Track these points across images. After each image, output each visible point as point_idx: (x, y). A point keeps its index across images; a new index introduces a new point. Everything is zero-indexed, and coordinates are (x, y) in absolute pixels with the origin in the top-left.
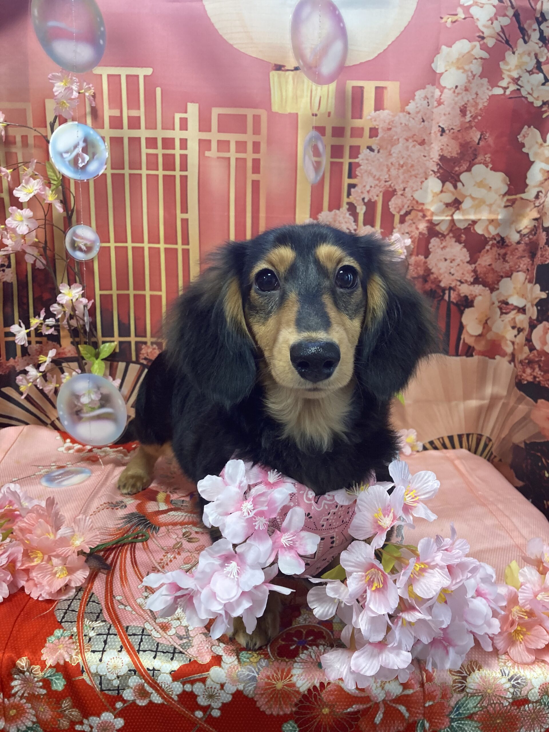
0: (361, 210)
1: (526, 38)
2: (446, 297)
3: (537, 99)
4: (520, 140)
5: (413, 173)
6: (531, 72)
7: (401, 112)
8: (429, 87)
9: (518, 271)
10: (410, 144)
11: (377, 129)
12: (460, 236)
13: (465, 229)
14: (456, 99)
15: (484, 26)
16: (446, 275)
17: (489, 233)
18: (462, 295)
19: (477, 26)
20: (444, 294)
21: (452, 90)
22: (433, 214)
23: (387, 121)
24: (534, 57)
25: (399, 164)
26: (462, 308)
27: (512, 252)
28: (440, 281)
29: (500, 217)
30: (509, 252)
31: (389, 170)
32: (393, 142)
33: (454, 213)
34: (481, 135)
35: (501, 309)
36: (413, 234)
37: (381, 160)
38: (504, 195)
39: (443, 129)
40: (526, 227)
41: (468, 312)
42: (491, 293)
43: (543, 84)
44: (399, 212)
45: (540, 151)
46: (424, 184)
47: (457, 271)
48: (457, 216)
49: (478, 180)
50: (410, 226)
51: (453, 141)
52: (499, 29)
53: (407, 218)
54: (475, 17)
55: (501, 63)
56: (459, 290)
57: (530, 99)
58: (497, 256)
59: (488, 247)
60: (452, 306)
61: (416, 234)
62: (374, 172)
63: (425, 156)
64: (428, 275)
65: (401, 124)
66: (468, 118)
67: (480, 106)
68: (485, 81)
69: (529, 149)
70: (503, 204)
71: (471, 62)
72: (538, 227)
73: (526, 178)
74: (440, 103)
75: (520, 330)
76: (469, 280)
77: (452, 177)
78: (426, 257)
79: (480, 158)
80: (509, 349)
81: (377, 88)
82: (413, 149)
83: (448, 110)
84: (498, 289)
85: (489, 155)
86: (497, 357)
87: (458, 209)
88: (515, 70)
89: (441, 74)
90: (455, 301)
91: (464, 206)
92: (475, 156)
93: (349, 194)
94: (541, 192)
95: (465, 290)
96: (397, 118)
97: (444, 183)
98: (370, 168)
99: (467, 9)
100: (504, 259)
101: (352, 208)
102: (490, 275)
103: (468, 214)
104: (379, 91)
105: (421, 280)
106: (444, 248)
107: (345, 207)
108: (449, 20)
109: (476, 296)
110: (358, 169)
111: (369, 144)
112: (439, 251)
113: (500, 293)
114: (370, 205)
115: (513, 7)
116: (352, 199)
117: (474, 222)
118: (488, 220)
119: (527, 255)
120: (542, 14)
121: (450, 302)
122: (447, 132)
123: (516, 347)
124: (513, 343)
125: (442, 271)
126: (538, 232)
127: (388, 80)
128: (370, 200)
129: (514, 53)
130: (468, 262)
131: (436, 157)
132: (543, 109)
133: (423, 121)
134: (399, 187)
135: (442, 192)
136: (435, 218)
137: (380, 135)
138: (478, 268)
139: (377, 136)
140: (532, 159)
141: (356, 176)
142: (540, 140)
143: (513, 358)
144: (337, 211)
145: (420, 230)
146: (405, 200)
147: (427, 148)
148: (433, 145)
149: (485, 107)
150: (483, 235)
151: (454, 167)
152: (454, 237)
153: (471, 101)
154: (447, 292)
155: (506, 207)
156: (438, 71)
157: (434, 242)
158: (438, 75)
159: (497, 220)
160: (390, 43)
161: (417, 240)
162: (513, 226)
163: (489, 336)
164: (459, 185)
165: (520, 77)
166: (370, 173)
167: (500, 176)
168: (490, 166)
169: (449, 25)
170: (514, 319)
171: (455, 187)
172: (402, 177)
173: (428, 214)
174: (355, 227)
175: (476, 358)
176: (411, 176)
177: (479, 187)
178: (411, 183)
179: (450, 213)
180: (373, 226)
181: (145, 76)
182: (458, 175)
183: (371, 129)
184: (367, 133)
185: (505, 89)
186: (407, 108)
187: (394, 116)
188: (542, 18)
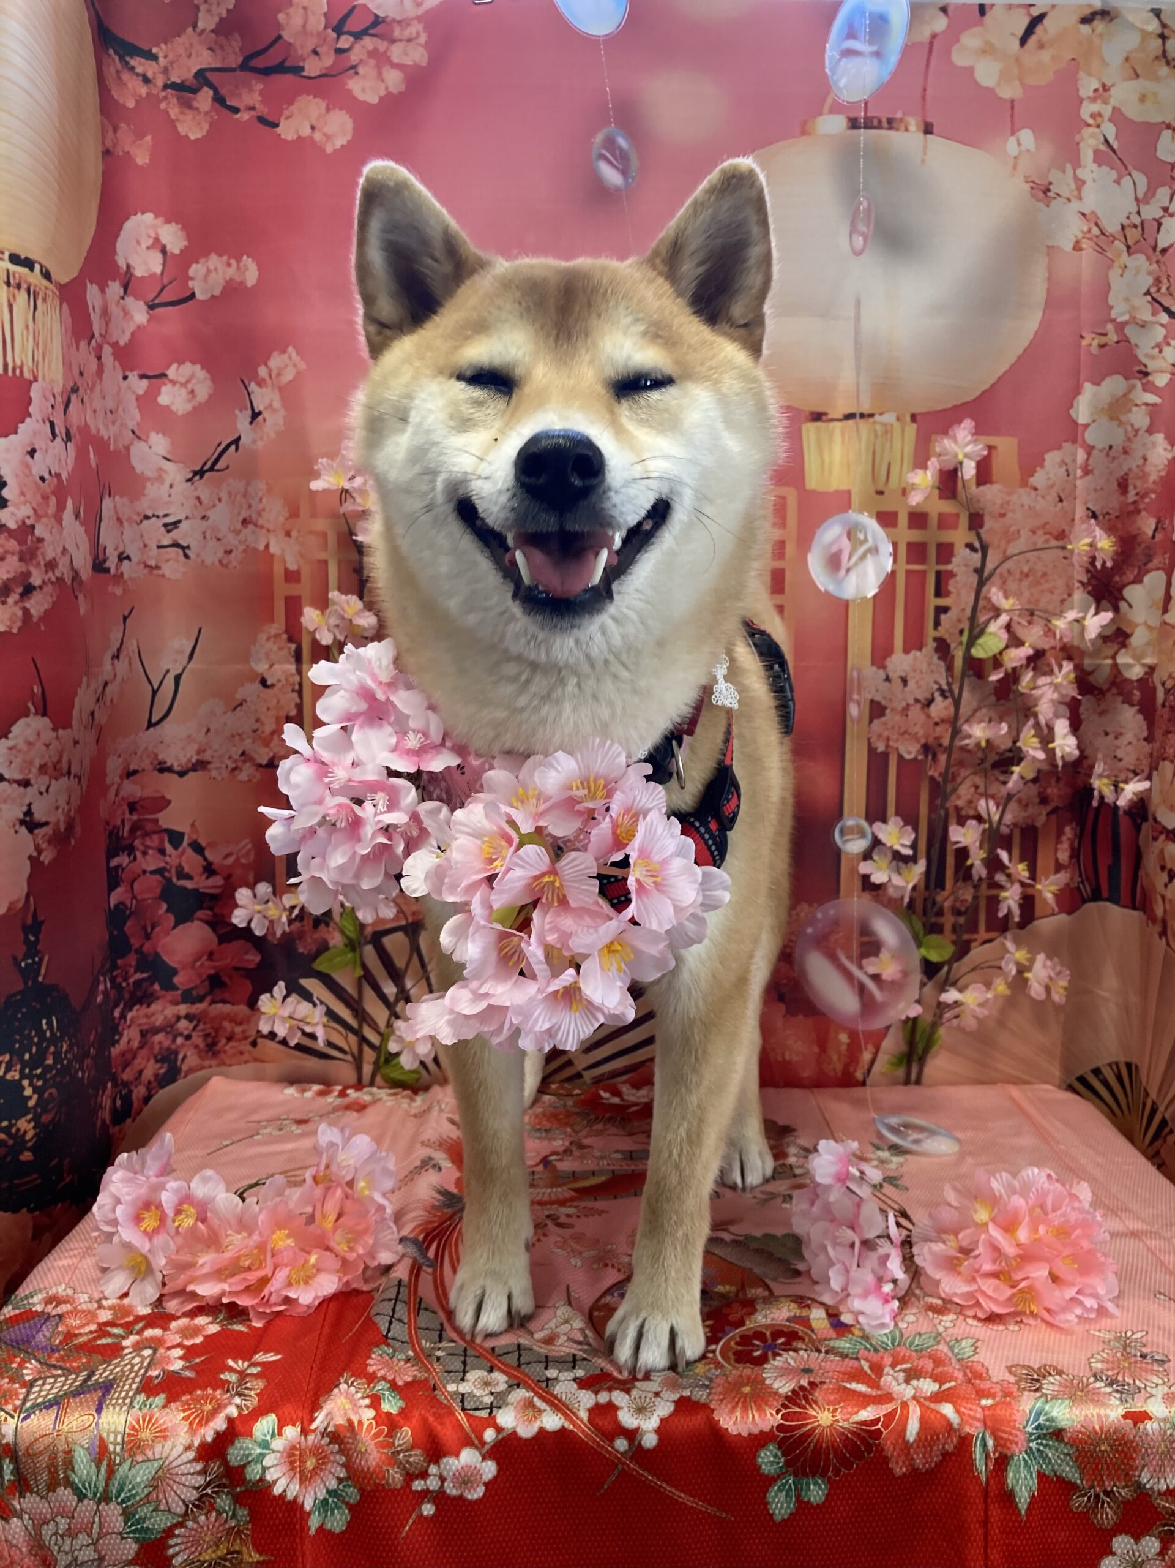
5: (1046, 586)
7: (1021, 486)
8: (1067, 446)
10: (1039, 539)
11: (983, 515)
12: (1131, 693)
13: (1138, 680)
14: (1111, 466)
15: (1147, 355)
18: (1133, 799)
19: (1136, 356)
21: (1105, 452)
22: (1083, 654)
23: (999, 502)
25: (1020, 573)
26: (1137, 821)
32: (1010, 536)
33: (1116, 653)
34: (1159, 523)
39: (1091, 514)
47: (1127, 754)
48: (1122, 659)
49: (1157, 599)
51: (1111, 533)
54: (1132, 342)
60: (1121, 815)
63: (1063, 559)
65: (1022, 506)
66: (1131, 496)
67: (1153, 477)
68: (1161, 435)
71: (1130, 411)
74: (1087, 471)
77: (1112, 593)
83: (1101, 482)
87: (1124, 645)
89: (1087, 426)
91: (1133, 641)
92: (1149, 558)
93: (937, 623)
96: (1014, 498)
97: (1097, 601)
99: (1120, 327)
101: (943, 648)
103: (1142, 654)
106: (1103, 713)
107: (931, 645)
108: (1095, 343)
110: (951, 582)
111: (969, 540)
112: (1095, 718)
116: (942, 632)
117: (1154, 670)
121: (1116, 808)
122: (1100, 518)
125: (1101, 754)
127: (998, 435)
130: (1144, 739)
131: (1085, 560)
136: (1088, 661)
137: (986, 526)
141: (947, 594)
144: (918, 653)
149: (1161, 478)
151: (1112, 579)
152: (1120, 694)
153: (1136, 470)
156: (1080, 422)
158: (1080, 429)
160: (1000, 374)
164: (1123, 605)
171: (1116, 609)
177: (1158, 609)
179: (1111, 653)
182: (1121, 590)
183: (972, 515)
184: (964, 521)
186: (1033, 481)
187: (1009, 494)
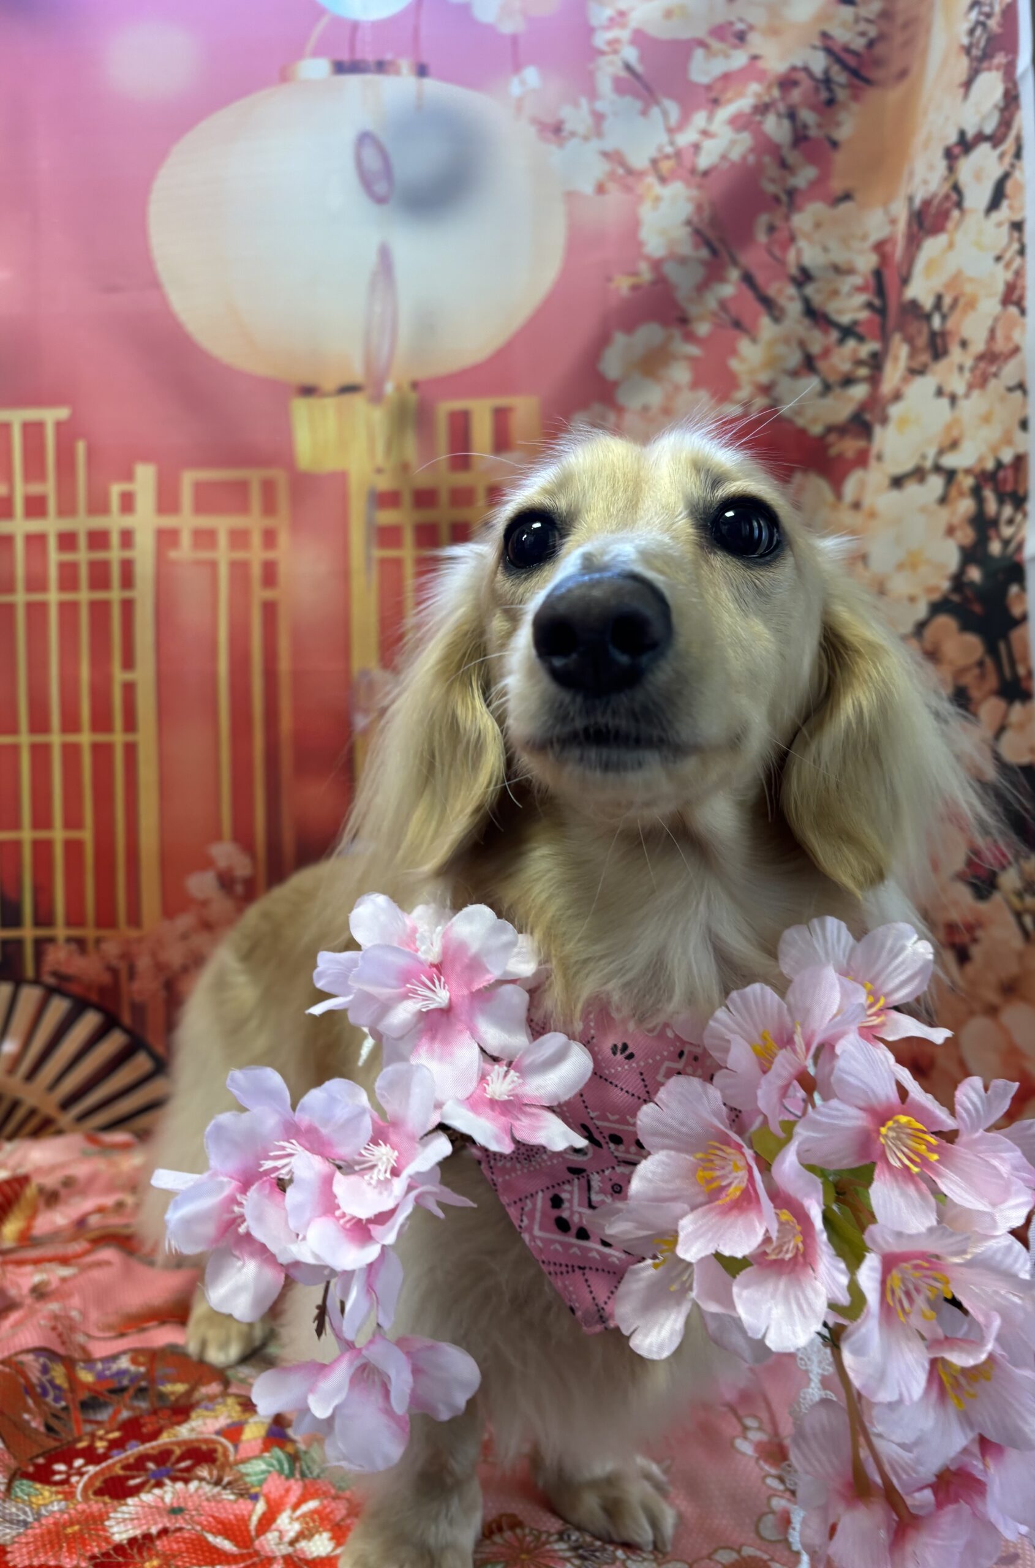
1: (775, 312)
3: (814, 421)
8: (596, 407)
11: (502, 488)
15: (687, 299)
19: (676, 299)
21: (638, 413)
24: (797, 347)
43: (822, 395)
45: (833, 517)
52: (713, 306)
54: (672, 283)
55: (730, 360)
57: (800, 422)
68: (703, 393)
81: (495, 410)
88: (760, 370)
89: (617, 383)
104: (501, 416)
115: (735, 264)
120: (803, 269)
127: (517, 395)
129: (753, 340)
132: (828, 441)
142: (830, 497)
156: (611, 377)
158: (611, 385)
165: (774, 383)
181: (57, 423)
185: (746, 405)
188: (804, 277)
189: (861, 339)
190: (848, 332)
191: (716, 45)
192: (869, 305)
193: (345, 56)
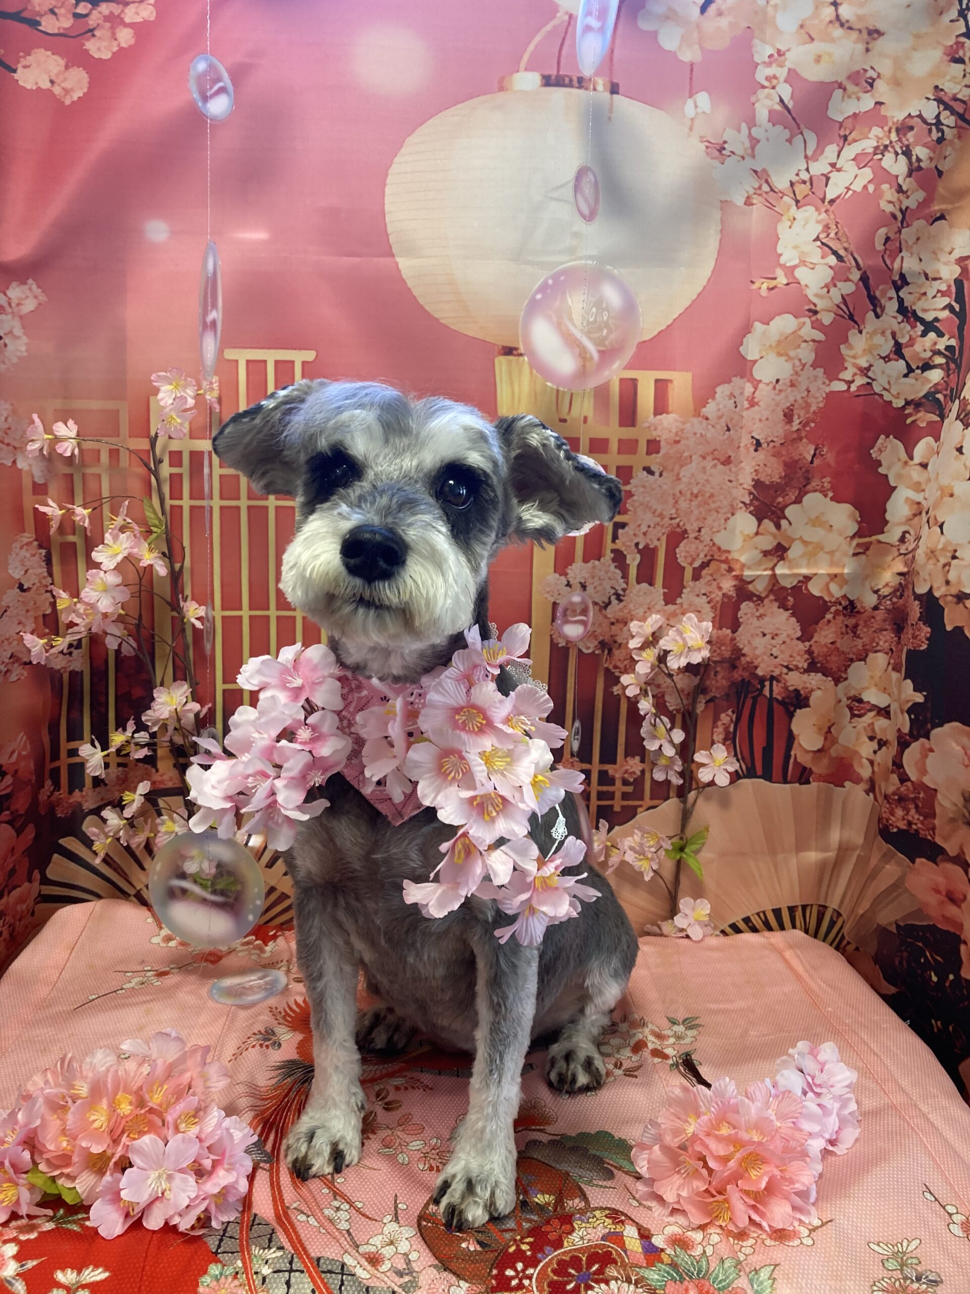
0: (633, 561)
1: (878, 310)
2: (766, 692)
3: (897, 396)
4: (874, 456)
5: (713, 506)
6: (886, 359)
7: (695, 416)
8: (736, 380)
9: (876, 652)
10: (709, 463)
11: (659, 442)
12: (785, 599)
13: (792, 588)
14: (778, 398)
15: (816, 295)
16: (765, 657)
17: (831, 595)
18: (791, 688)
19: (806, 296)
20: (763, 686)
21: (771, 386)
22: (743, 566)
23: (674, 430)
24: (890, 337)
25: (692, 493)
26: (792, 709)
27: (865, 622)
28: (756, 668)
29: (846, 571)
30: (861, 623)
31: (676, 502)
32: (683, 461)
33: (775, 565)
34: (816, 450)
35: (851, 709)
36: (713, 596)
37: (665, 487)
38: (853, 537)
39: (758, 441)
40: (887, 585)
41: (800, 714)
42: (836, 685)
43: (906, 376)
44: (691, 564)
45: (903, 472)
46: (729, 522)
47: (782, 652)
48: (780, 570)
49: (813, 517)
50: (708, 583)
51: (774, 459)
52: (838, 300)
53: (704, 572)
54: (803, 283)
55: (842, 347)
56: (786, 681)
57: (887, 397)
58: (844, 629)
59: (829, 616)
60: (775, 705)
61: (717, 596)
62: (654, 505)
63: (730, 481)
64: (738, 658)
65: (695, 434)
66: (795, 425)
67: (814, 408)
68: (820, 371)
69: (889, 468)
70: (851, 552)
71: (799, 346)
72: (906, 585)
73: (885, 511)
74: (753, 403)
75: (882, 744)
76: (800, 665)
77: (773, 513)
78: (734, 632)
79: (814, 483)
80: (865, 772)
81: (657, 381)
82: (714, 471)
83: (766, 414)
84: (846, 679)
85: (828, 479)
86: (847, 784)
87: (782, 558)
88: (863, 356)
89: (755, 362)
90: (780, 698)
91: (790, 554)
92: (808, 481)
93: (615, 538)
94: (908, 532)
95: (795, 680)
96: (688, 426)
97: (760, 521)
98: (647, 499)
99: (790, 271)
100: (854, 633)
101: (619, 558)
102: (834, 658)
103: (798, 566)
104: (661, 386)
105: (726, 665)
106: (761, 617)
107: (609, 555)
108: (765, 286)
109: (812, 690)
110: (629, 501)
111: (647, 465)
112: (754, 621)
113: (850, 685)
114: (648, 554)
115: (858, 267)
116: (619, 545)
117: (807, 578)
118: (829, 575)
119: (889, 627)
120: (902, 276)
121: (771, 699)
122: (765, 445)
123: (876, 769)
124: (872, 763)
125: (758, 652)
126: (906, 594)
127: (675, 370)
128: (647, 547)
129: (860, 332)
130: (798, 639)
131: (748, 483)
132: (907, 412)
133: (729, 430)
134: (691, 527)
135: (757, 533)
136: (748, 573)
137: (662, 451)
138: (813, 648)
139: (658, 452)
140: (893, 484)
141: (625, 512)
142: (903, 456)
143: (872, 788)
144: (597, 562)
145: (725, 591)
146: (701, 546)
147: (734, 469)
148: (743, 465)
149: (820, 409)
150: (821, 598)
151: (776, 497)
152: (776, 600)
153: (800, 401)
154: (767, 683)
155: (855, 555)
156: (750, 357)
157: (746, 607)
158: (750, 364)
159: (842, 574)
160: (675, 316)
161: (719, 605)
162: (867, 584)
163: (833, 752)
164: (784, 523)
165: (871, 366)
166: (648, 507)
167: (847, 508)
168: (831, 494)
169: (764, 292)
170: (872, 724)
171: (778, 526)
172: (696, 512)
173: (737, 566)
174: (624, 586)
175: (814, 785)
176: (710, 511)
177: (814, 526)
178: (709, 522)
179: (771, 565)
180: (651, 584)
181: (304, 363)
182: (782, 510)
183: (649, 442)
184: (643, 447)
185: (849, 383)
186: (704, 411)
187: (684, 423)
188: (902, 282)
189: (940, 334)
190: (930, 327)
191: (851, 87)
192: (949, 307)
193: (553, 72)
